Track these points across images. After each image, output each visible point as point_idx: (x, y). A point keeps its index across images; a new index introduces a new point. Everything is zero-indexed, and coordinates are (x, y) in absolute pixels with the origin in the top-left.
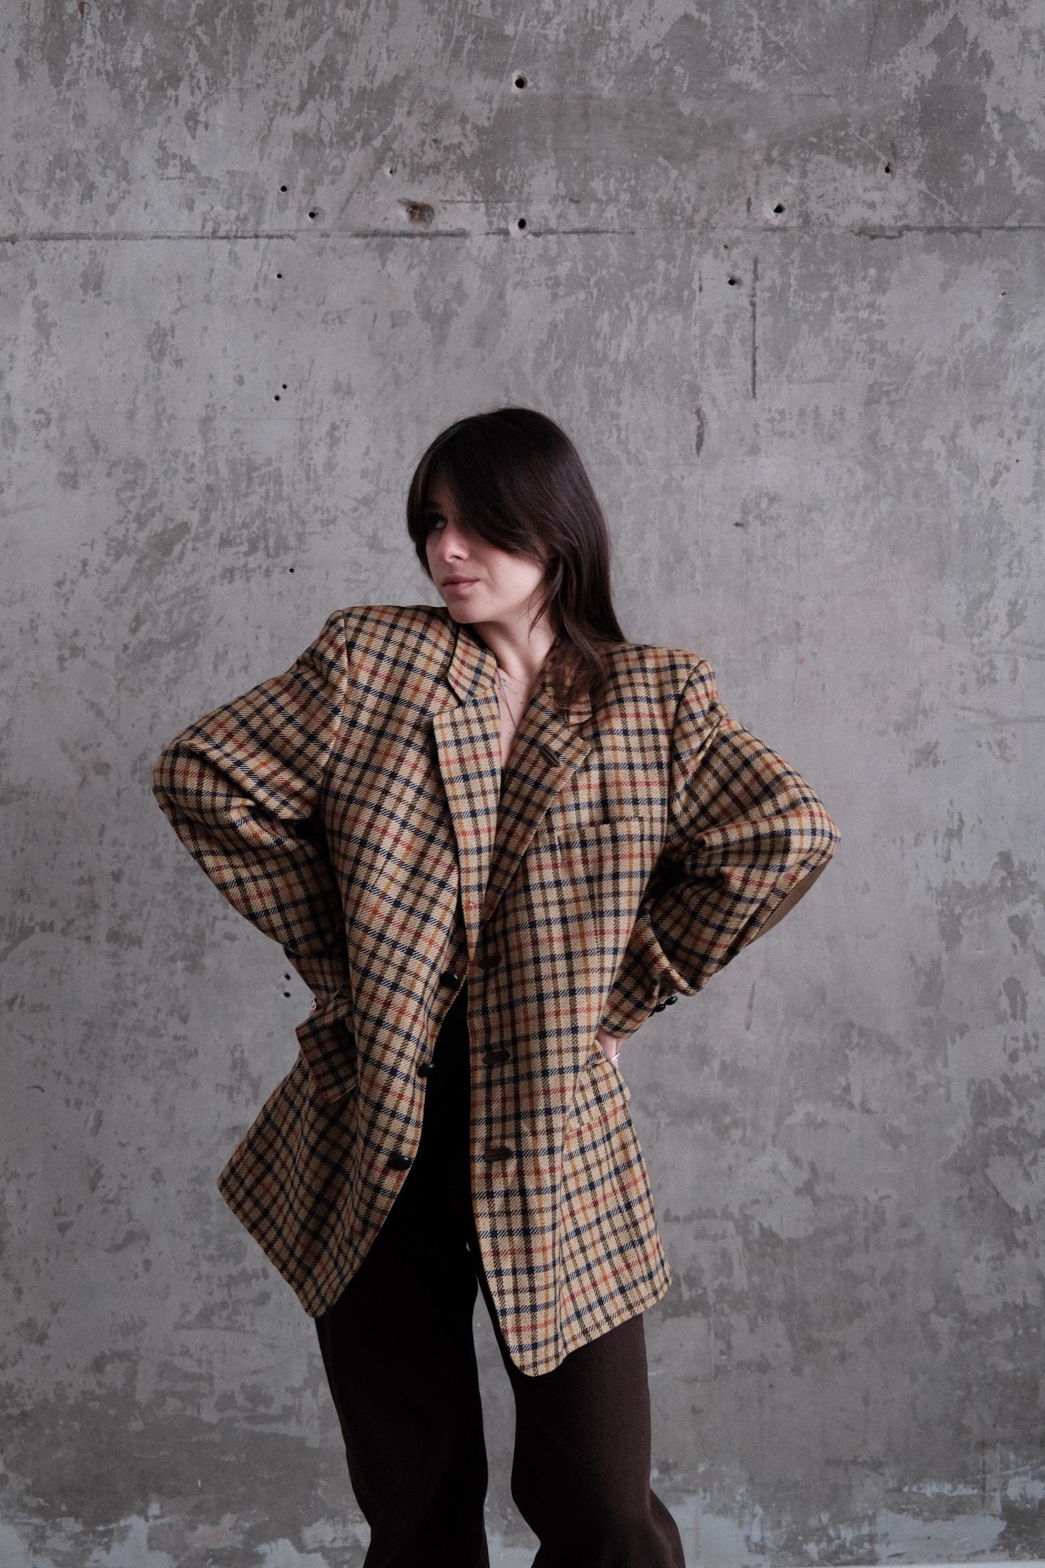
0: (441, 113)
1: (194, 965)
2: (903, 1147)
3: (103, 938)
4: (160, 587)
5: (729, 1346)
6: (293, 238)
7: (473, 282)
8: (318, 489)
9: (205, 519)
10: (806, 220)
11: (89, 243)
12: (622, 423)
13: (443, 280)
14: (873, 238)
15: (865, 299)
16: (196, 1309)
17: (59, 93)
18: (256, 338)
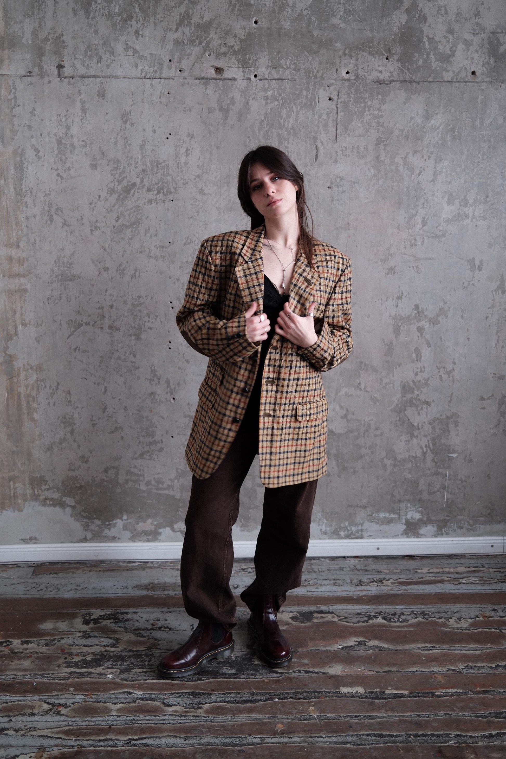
0: (227, 33)
1: (138, 338)
2: (378, 404)
3: (107, 328)
4: (126, 206)
6: (174, 79)
7: (238, 97)
8: (182, 171)
9: (142, 181)
10: (357, 77)
11: (100, 79)
13: (227, 96)
14: (381, 84)
15: (377, 107)
16: (138, 453)
17: (88, 22)
18: (160, 116)
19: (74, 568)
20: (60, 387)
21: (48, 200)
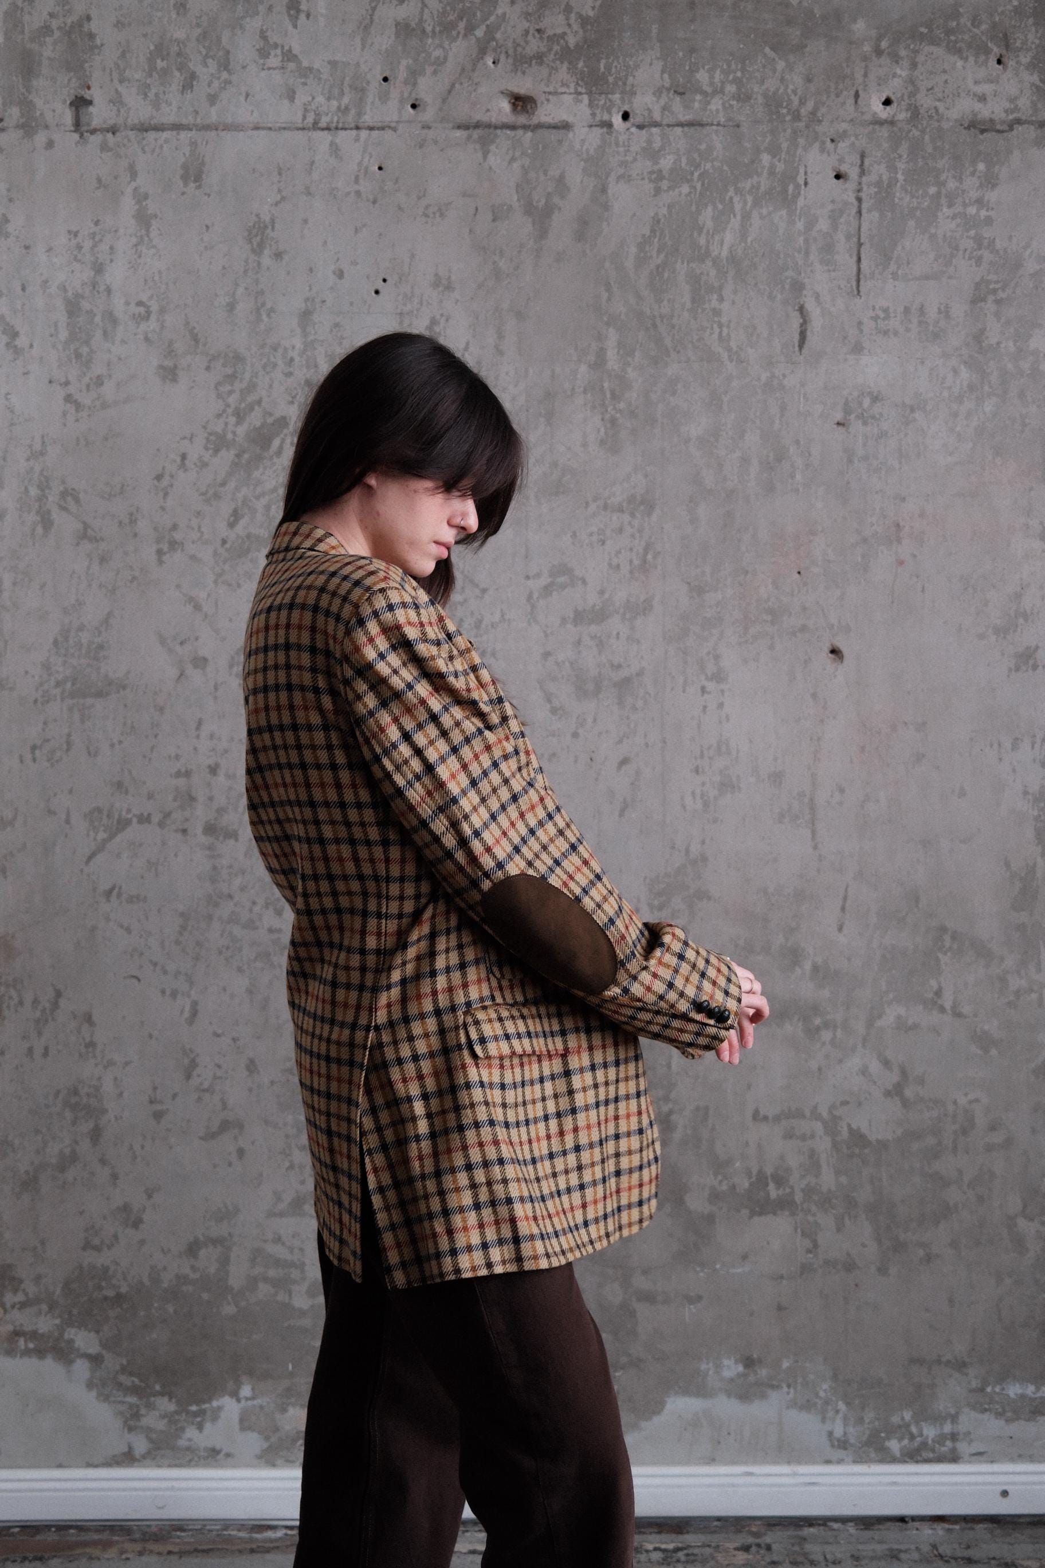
2: (994, 1052)
3: (199, 830)
4: (258, 483)
5: (816, 1246)
6: (395, 130)
7: (575, 176)
10: (915, 113)
11: (190, 134)
12: (724, 320)
13: (545, 173)
14: (982, 131)
15: (974, 194)
16: (288, 1198)
18: (356, 231)
19: (95, 1543)
20: (62, 1002)
21: (37, 469)
